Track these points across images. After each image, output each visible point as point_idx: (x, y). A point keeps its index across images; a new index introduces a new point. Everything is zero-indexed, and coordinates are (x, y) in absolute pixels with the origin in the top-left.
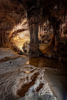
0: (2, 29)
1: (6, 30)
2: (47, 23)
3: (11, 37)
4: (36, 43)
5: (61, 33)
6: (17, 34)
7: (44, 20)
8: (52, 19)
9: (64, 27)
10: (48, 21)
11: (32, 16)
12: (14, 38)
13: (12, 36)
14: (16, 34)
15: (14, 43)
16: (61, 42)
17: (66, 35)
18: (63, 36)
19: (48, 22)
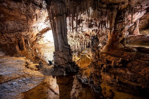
0: (14, 31)
1: (21, 31)
2: (89, 14)
3: (35, 41)
5: (134, 30)
6: (42, 36)
8: (105, 6)
9: (140, 19)
10: (91, 8)
11: (52, 3)
12: (39, 41)
13: (37, 39)
14: (40, 36)
15: (39, 49)
17: (145, 31)
18: (139, 34)
19: (91, 11)
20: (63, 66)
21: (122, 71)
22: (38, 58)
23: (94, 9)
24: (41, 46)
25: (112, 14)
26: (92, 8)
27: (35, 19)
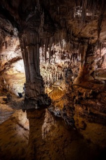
2: (62, 45)
3: (3, 70)
4: (34, 83)
6: (12, 65)
7: (51, 39)
8: (77, 39)
11: (24, 32)
12: (7, 71)
13: (5, 69)
14: (9, 66)
16: (96, 78)
19: (64, 43)
20: (35, 99)
21: (92, 102)
22: (6, 90)
23: (67, 41)
24: (9, 77)
25: (83, 48)
26: (65, 40)
27: (4, 47)
